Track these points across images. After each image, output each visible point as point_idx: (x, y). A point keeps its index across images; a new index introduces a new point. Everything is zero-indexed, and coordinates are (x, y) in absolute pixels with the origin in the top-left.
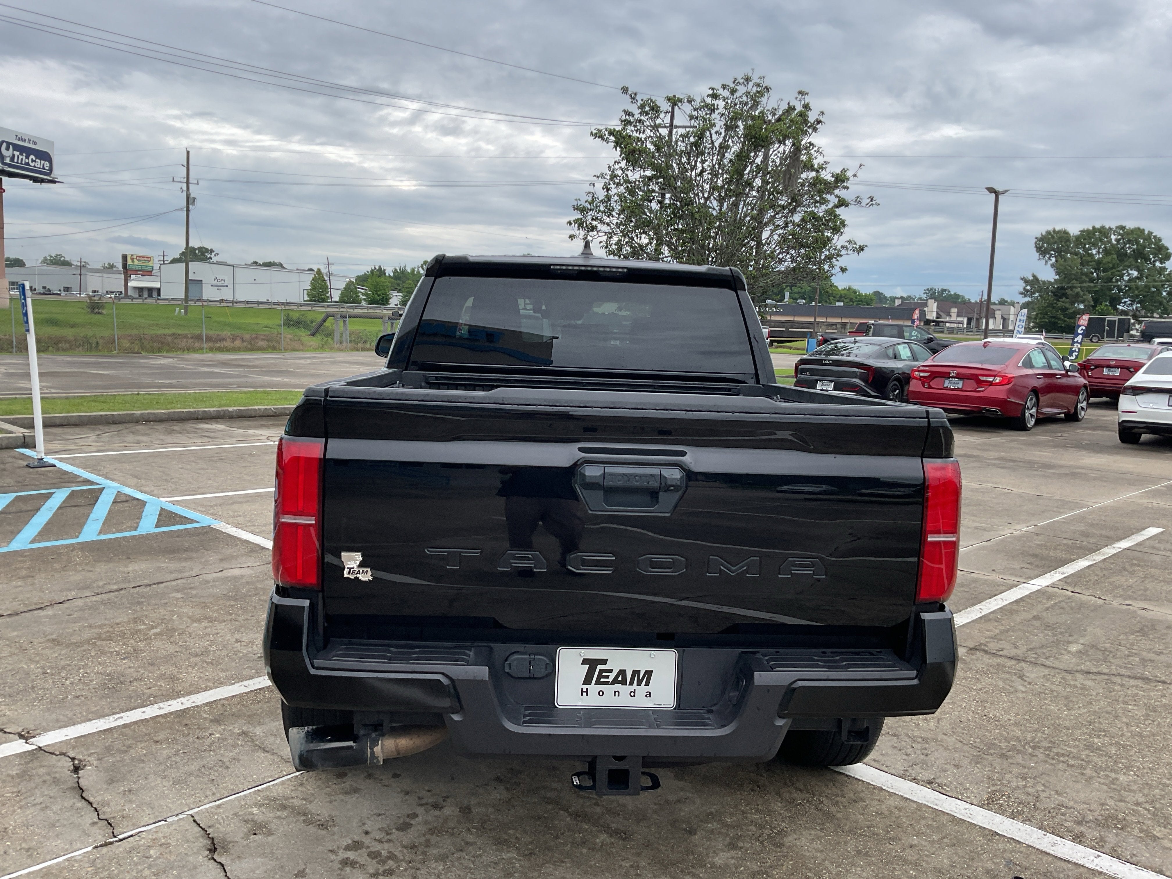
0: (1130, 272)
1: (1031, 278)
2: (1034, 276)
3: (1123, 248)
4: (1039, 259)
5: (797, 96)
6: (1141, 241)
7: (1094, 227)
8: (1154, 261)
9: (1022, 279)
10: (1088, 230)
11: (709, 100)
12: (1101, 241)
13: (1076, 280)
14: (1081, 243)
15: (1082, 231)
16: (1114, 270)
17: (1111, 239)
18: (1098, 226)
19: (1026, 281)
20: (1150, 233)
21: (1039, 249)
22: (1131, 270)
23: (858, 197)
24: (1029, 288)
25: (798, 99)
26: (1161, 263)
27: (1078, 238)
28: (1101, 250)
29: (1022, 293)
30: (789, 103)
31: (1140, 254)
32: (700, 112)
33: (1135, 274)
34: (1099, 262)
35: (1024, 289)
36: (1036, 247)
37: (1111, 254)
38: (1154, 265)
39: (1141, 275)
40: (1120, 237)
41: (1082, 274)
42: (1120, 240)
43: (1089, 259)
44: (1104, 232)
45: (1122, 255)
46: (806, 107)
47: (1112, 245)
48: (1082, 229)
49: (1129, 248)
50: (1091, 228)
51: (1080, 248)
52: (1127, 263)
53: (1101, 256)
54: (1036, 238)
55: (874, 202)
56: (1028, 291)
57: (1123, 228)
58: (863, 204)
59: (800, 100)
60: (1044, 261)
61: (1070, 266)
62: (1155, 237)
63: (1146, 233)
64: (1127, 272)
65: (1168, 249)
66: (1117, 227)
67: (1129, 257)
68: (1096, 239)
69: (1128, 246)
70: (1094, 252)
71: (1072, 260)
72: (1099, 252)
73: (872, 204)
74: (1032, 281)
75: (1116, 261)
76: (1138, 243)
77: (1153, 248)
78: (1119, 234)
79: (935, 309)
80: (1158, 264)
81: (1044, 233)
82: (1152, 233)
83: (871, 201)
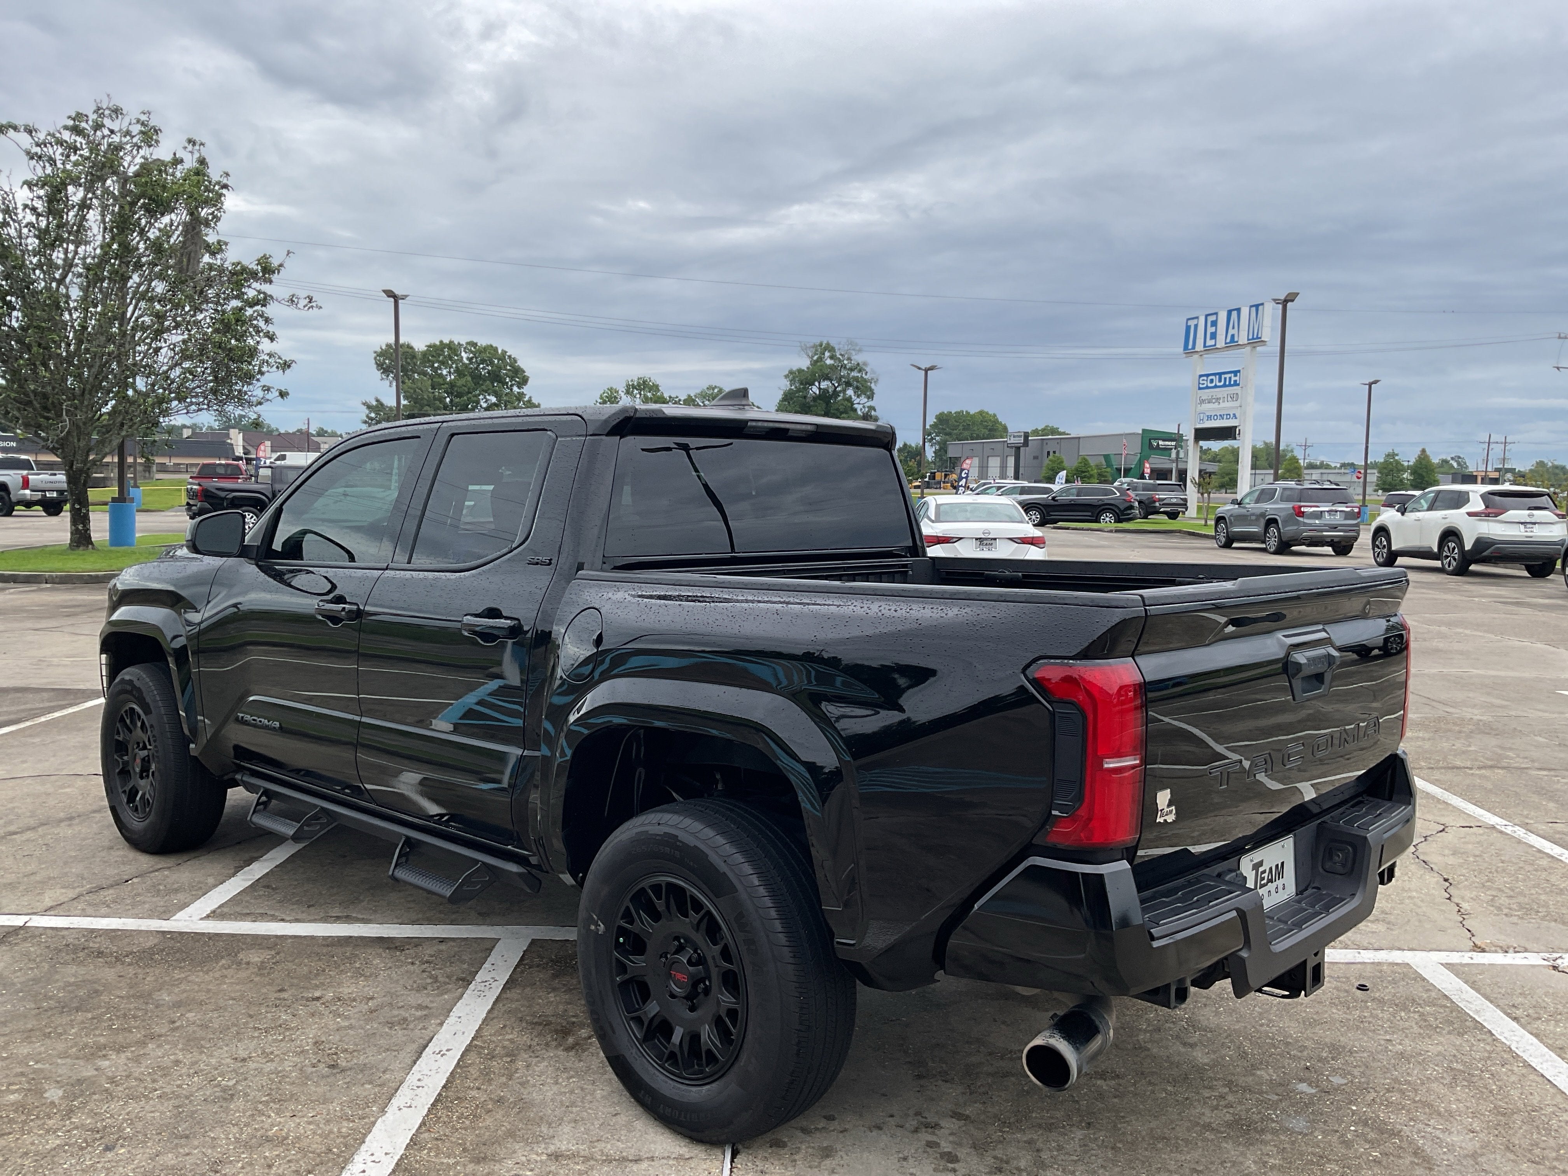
0: (488, 397)
1: (374, 403)
2: (377, 400)
3: (476, 368)
4: (382, 379)
5: (187, 145)
6: (496, 361)
7: (441, 342)
8: (512, 385)
9: (364, 404)
10: (434, 346)
11: (66, 136)
12: (451, 358)
13: (429, 405)
14: (429, 361)
15: (429, 346)
16: (470, 395)
17: (462, 358)
18: (446, 341)
19: (369, 407)
20: (504, 352)
21: (380, 366)
22: (489, 395)
23: (293, 296)
24: (373, 415)
25: (188, 150)
26: (519, 388)
27: (424, 354)
28: (452, 370)
29: (365, 422)
30: (175, 154)
31: (495, 377)
32: (45, 149)
33: (493, 399)
34: (452, 384)
35: (367, 416)
36: (376, 363)
37: (465, 375)
38: (511, 390)
39: (499, 401)
40: (471, 355)
41: (435, 399)
42: (472, 358)
43: (441, 381)
44: (453, 348)
45: (477, 378)
46: (202, 162)
47: (464, 364)
48: (428, 344)
49: (483, 368)
50: (438, 343)
51: (428, 367)
52: (484, 387)
53: (453, 377)
54: (375, 352)
55: (314, 304)
56: (372, 419)
57: (474, 344)
58: (301, 305)
59: (191, 152)
60: (388, 383)
61: (420, 389)
62: (510, 357)
63: (500, 351)
64: (485, 398)
65: (524, 372)
66: (468, 343)
67: (485, 381)
68: (445, 357)
69: (481, 366)
70: (445, 372)
71: (422, 381)
72: (450, 372)
73: (312, 307)
74: (377, 406)
75: (471, 384)
76: (492, 363)
77: (509, 370)
78: (471, 352)
79: (240, 442)
80: (515, 389)
81: (384, 347)
82: (506, 352)
83: (310, 302)
